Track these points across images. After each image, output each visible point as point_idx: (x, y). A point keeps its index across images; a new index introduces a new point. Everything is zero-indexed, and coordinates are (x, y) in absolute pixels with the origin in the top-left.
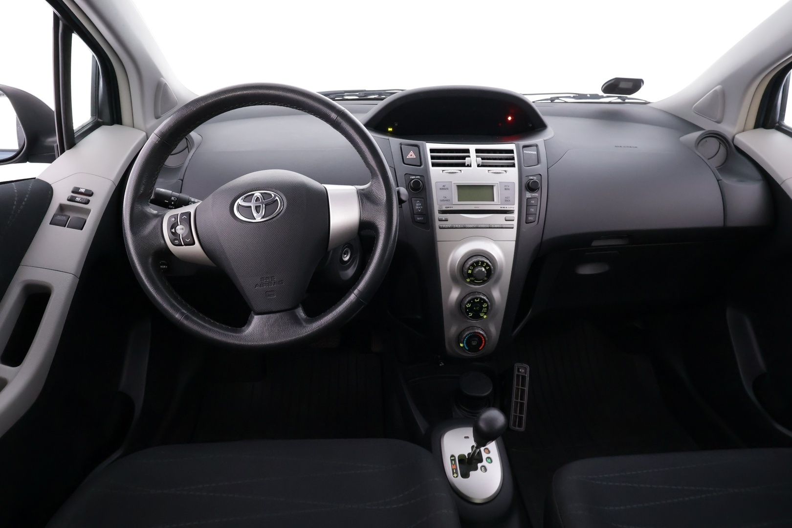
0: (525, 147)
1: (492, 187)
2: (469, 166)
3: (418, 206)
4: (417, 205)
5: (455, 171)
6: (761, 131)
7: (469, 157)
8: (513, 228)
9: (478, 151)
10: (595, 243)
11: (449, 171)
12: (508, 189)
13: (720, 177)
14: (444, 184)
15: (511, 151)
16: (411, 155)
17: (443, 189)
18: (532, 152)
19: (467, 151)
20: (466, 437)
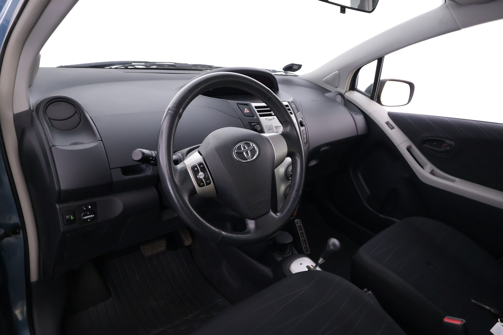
5: (271, 119)
6: (351, 91)
10: (322, 149)
11: (269, 119)
13: (352, 114)
14: (269, 127)
16: (246, 111)
20: (301, 264)
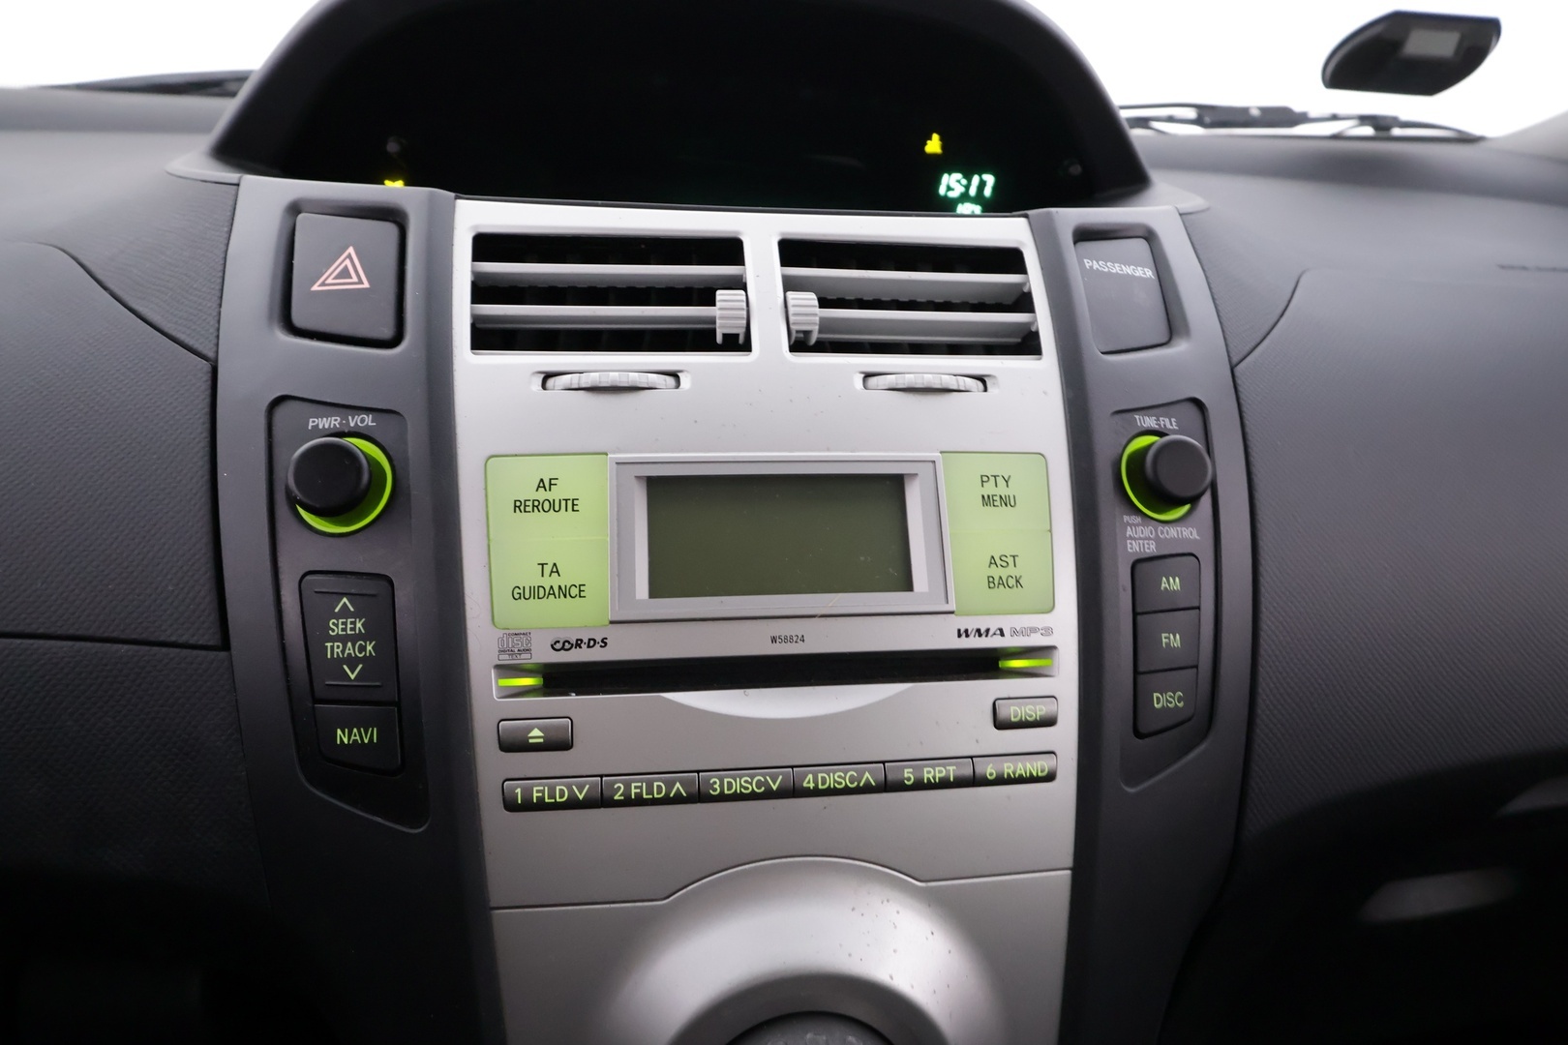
0: (1085, 235)
1: (893, 486)
2: (737, 343)
3: (344, 639)
4: (336, 627)
7: (739, 284)
8: (1050, 777)
9: (793, 252)
11: (587, 380)
12: (1005, 501)
14: (545, 469)
15: (1009, 259)
16: (345, 274)
17: (537, 506)
18: (1128, 270)
19: (729, 250)
